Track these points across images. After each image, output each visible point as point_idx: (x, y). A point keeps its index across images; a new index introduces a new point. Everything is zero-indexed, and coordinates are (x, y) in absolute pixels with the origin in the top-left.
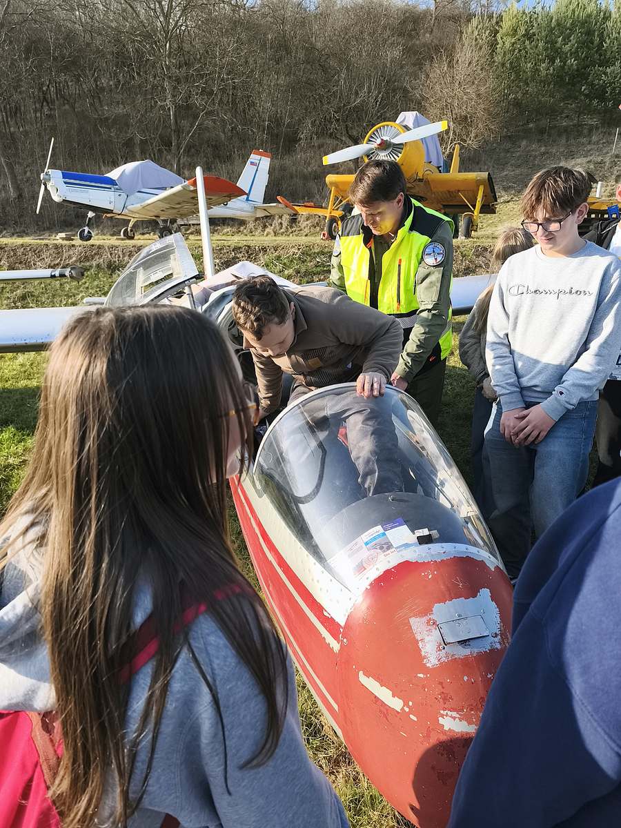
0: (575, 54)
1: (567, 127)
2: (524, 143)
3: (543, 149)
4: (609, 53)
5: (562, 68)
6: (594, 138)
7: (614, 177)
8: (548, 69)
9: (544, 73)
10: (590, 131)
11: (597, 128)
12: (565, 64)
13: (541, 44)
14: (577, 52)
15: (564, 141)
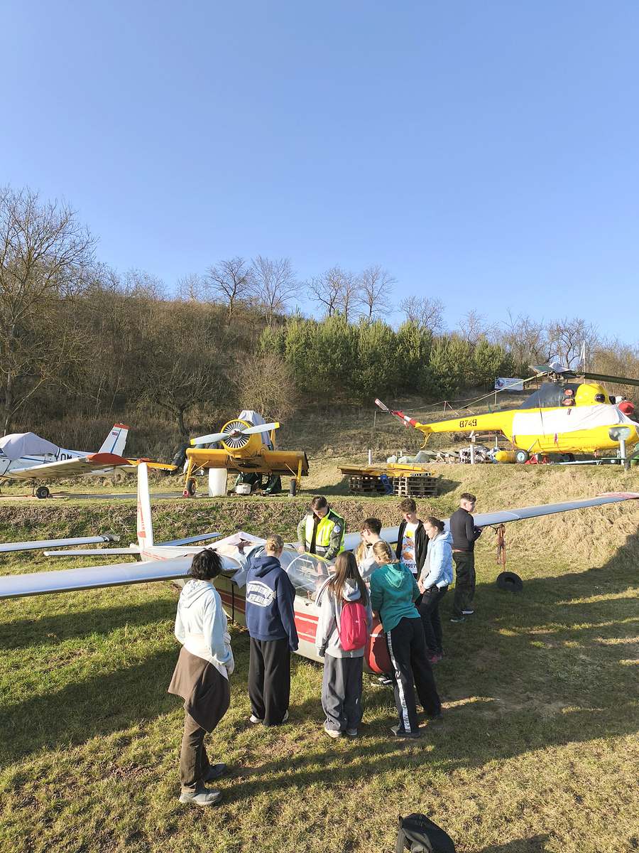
0: (341, 361)
1: (340, 406)
2: (312, 416)
3: (326, 421)
4: (362, 361)
5: (333, 368)
6: (360, 415)
7: (378, 444)
8: (324, 369)
9: (321, 371)
10: (357, 409)
11: (361, 408)
12: (334, 366)
13: (317, 353)
14: (341, 359)
15: (339, 416)
